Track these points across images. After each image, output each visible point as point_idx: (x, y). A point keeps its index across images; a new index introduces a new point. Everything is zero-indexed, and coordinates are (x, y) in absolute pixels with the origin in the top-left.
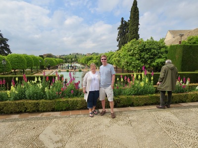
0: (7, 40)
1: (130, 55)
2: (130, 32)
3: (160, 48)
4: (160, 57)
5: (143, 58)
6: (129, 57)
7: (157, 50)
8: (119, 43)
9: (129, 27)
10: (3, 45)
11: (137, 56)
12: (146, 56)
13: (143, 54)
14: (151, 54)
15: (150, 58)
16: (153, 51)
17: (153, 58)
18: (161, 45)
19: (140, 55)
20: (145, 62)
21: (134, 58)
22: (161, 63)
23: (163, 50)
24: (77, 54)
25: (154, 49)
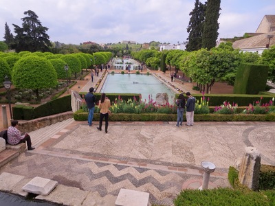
0: (47, 29)
1: (199, 67)
2: (206, 21)
3: (233, 60)
4: (232, 71)
5: (213, 71)
6: (198, 70)
7: (229, 63)
8: (190, 34)
9: (206, 12)
10: (42, 35)
11: (206, 69)
12: (217, 69)
13: (213, 66)
14: (222, 68)
15: (221, 72)
16: (224, 64)
17: (224, 72)
18: (235, 57)
19: (210, 68)
20: (215, 75)
21: (203, 71)
22: (231, 78)
23: (236, 63)
24: (129, 42)
25: (226, 62)
